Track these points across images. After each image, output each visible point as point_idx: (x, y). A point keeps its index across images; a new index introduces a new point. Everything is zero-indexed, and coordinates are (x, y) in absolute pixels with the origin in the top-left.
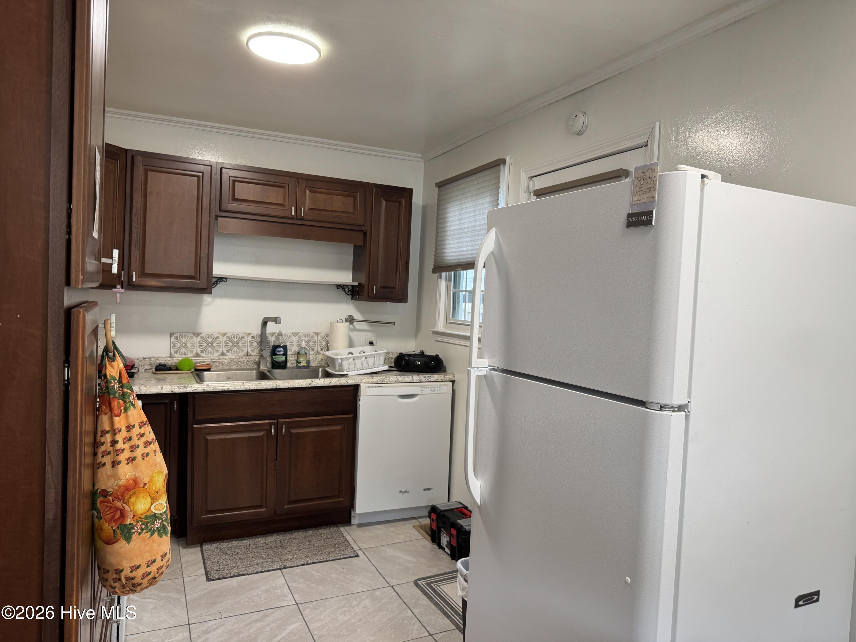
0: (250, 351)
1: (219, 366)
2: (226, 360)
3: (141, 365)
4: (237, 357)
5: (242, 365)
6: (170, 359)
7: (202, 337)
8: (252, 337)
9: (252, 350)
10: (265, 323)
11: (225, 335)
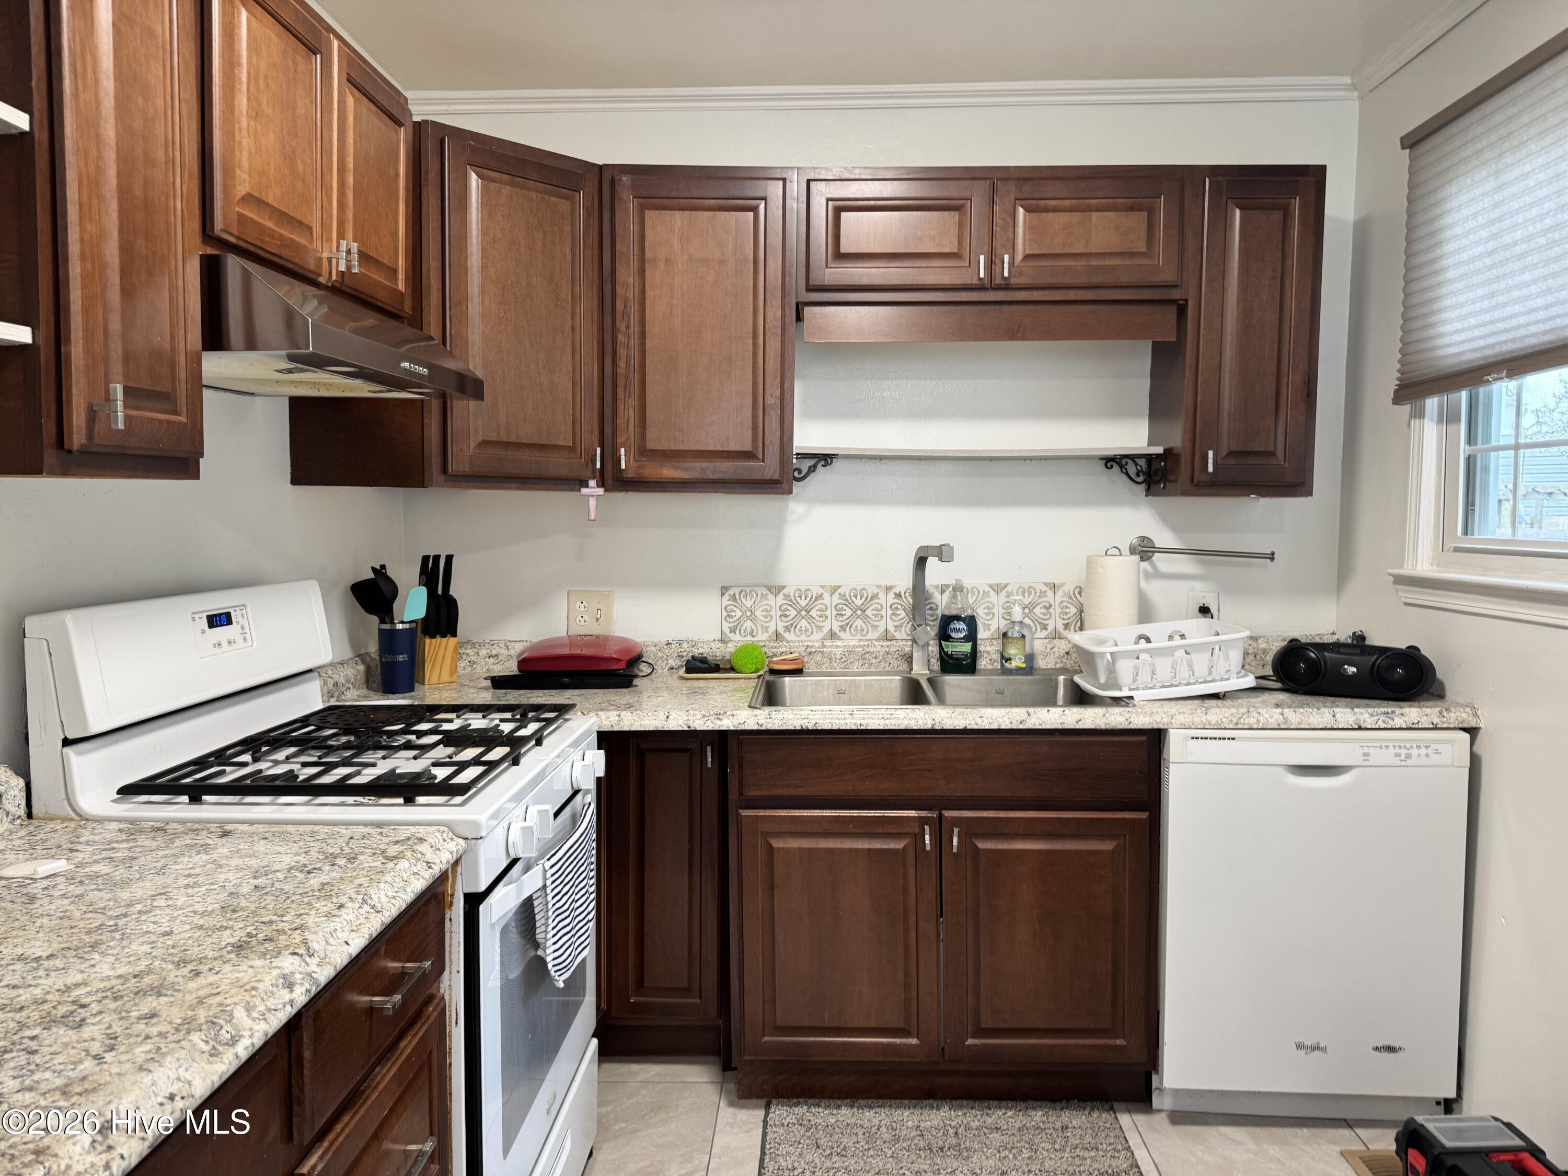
0: (891, 629)
1: (823, 664)
2: (837, 648)
3: (662, 658)
4: (862, 643)
5: (874, 661)
6: (720, 645)
7: (787, 597)
8: (895, 594)
9: (895, 627)
10: (921, 562)
11: (835, 591)
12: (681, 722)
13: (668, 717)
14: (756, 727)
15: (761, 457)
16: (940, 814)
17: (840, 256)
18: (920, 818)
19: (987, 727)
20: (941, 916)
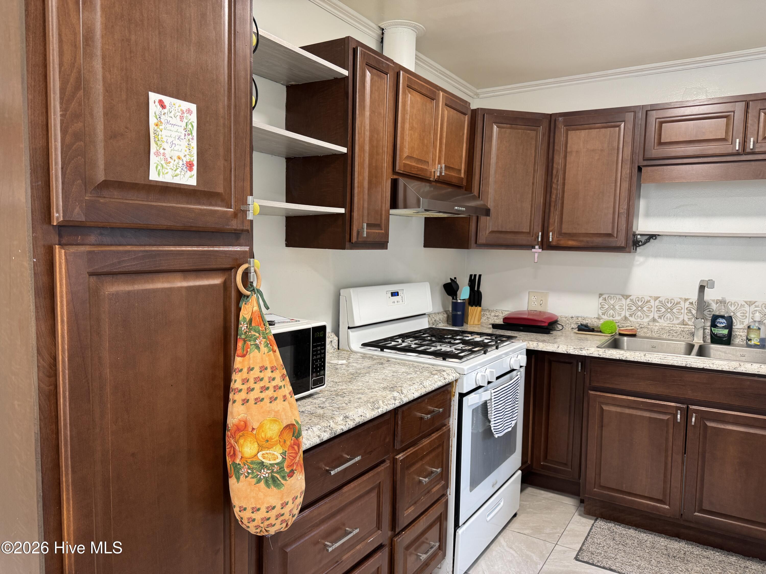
0: (686, 319)
1: (648, 333)
2: (656, 327)
3: (568, 323)
4: (669, 325)
5: (675, 334)
6: (597, 320)
7: (631, 300)
8: (690, 303)
9: (689, 319)
10: (702, 288)
11: (657, 299)
12: (564, 350)
13: (558, 347)
14: (598, 356)
15: (615, 236)
16: (688, 407)
17: (660, 143)
18: (676, 407)
19: (715, 369)
20: (685, 454)
